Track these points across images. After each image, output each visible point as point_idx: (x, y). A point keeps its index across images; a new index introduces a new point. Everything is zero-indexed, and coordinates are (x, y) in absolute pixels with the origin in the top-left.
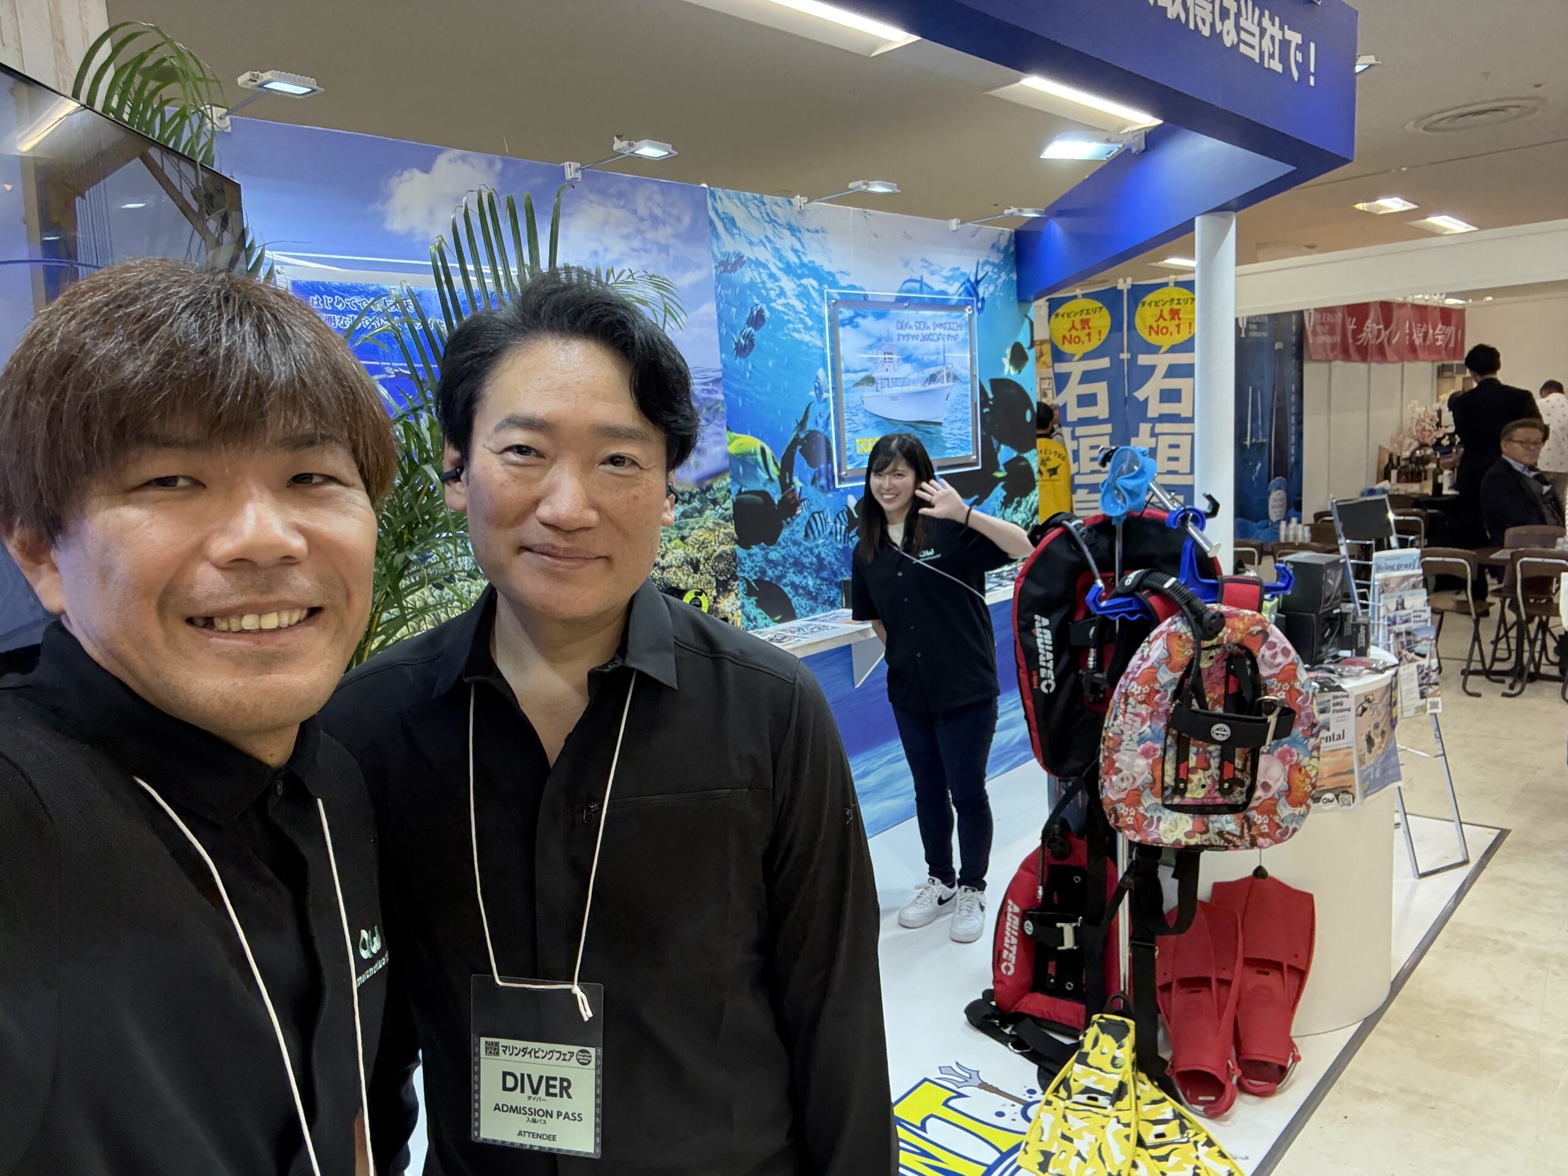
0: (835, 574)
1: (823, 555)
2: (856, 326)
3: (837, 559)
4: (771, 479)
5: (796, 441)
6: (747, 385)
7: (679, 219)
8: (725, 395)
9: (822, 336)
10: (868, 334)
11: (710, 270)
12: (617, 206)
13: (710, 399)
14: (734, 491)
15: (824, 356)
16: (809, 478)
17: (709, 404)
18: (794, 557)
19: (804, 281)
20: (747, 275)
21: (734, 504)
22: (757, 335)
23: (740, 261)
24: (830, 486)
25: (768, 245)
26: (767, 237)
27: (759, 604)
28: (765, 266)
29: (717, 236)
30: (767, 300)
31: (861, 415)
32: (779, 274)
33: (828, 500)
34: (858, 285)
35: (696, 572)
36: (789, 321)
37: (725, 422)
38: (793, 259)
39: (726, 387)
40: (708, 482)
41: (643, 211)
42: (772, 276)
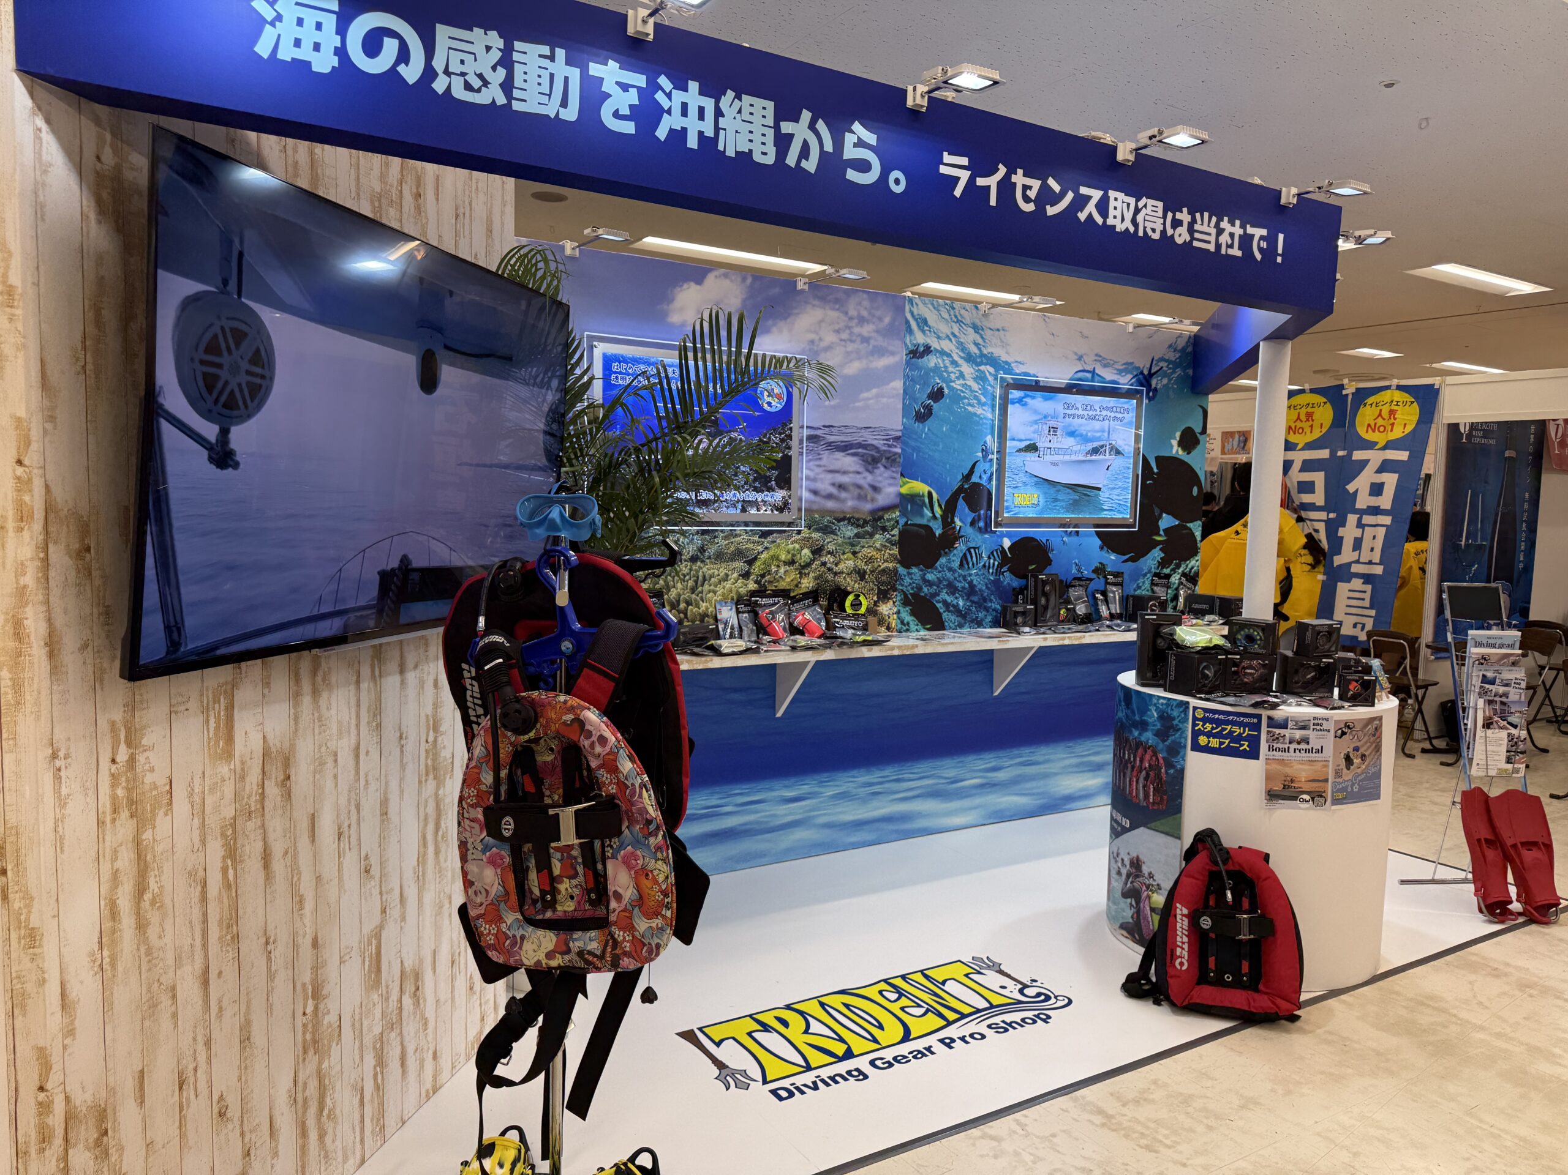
0: (985, 600)
1: (975, 582)
2: (1025, 404)
3: (987, 588)
4: (934, 517)
5: (960, 490)
6: (923, 443)
7: (880, 319)
8: (902, 449)
9: (993, 411)
10: (1035, 412)
11: (902, 356)
12: (833, 309)
13: (889, 452)
14: (902, 521)
15: (993, 426)
16: (969, 520)
17: (888, 455)
18: (948, 580)
19: (982, 368)
20: (931, 361)
21: (900, 532)
22: (936, 407)
23: (928, 350)
24: (987, 529)
25: (953, 339)
26: (953, 333)
27: (913, 613)
28: (949, 355)
29: (910, 331)
30: (948, 381)
31: (1021, 475)
32: (960, 361)
33: (985, 540)
34: (1032, 372)
35: (862, 580)
36: (965, 398)
37: (900, 470)
38: (974, 350)
39: (905, 443)
40: (880, 513)
41: (852, 312)
42: (954, 363)
